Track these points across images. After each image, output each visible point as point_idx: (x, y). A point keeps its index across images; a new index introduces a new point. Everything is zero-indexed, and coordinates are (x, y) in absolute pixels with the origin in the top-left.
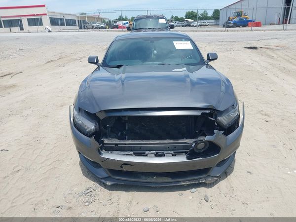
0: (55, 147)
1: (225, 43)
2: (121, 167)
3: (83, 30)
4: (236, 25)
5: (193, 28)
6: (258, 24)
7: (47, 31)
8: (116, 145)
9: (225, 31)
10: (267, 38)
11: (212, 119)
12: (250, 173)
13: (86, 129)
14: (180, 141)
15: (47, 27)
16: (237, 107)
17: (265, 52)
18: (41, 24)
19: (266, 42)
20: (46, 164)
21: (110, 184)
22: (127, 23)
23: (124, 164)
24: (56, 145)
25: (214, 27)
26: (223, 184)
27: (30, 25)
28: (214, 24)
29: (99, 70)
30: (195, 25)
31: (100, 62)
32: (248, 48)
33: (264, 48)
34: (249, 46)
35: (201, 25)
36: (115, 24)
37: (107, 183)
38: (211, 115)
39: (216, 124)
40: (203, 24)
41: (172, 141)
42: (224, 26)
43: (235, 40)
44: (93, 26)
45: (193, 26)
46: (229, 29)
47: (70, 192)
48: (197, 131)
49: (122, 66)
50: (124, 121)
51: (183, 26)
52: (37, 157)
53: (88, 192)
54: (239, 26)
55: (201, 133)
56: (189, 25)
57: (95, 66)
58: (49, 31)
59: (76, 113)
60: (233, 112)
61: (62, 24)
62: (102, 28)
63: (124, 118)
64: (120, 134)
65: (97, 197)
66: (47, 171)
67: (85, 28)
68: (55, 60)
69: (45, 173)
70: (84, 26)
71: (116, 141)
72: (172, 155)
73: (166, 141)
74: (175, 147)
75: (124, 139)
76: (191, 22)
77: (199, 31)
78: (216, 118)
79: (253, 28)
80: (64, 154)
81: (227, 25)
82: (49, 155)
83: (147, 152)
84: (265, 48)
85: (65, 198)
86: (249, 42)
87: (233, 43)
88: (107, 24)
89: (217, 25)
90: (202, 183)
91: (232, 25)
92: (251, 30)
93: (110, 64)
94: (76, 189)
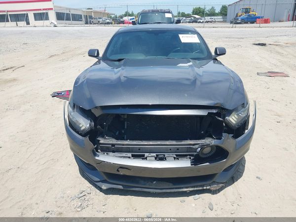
0: (50, 144)
1: (232, 40)
2: (118, 171)
3: (88, 25)
4: (244, 22)
5: (200, 25)
6: (266, 21)
7: (52, 25)
8: (113, 145)
9: (232, 27)
10: (276, 35)
11: (220, 119)
12: (259, 178)
13: (81, 127)
14: (183, 143)
15: (53, 21)
16: (248, 106)
17: (274, 49)
18: (47, 19)
19: (275, 39)
20: (39, 163)
21: (105, 188)
22: (133, 19)
23: (121, 168)
24: (51, 143)
25: (221, 24)
26: (229, 190)
27: (36, 19)
28: (221, 20)
29: (100, 63)
30: (201, 21)
31: (101, 55)
32: (256, 44)
33: (273, 45)
34: (258, 43)
35: (208, 22)
36: (121, 20)
37: (103, 187)
38: (218, 114)
39: (224, 125)
40: (210, 20)
41: (174, 142)
42: (231, 22)
43: (243, 37)
44: (99, 22)
45: (200, 22)
46: (237, 25)
47: (62, 195)
48: (203, 132)
49: (123, 59)
50: (122, 119)
51: (189, 22)
52: (30, 155)
53: (82, 196)
54: (247, 23)
55: (208, 134)
56: (195, 21)
57: (95, 60)
58: (55, 26)
59: (71, 109)
60: (243, 112)
61: (68, 19)
62: (108, 23)
63: (122, 116)
64: (117, 133)
65: (91, 202)
66: (40, 171)
67: (91, 24)
68: (58, 55)
69: (38, 173)
70: (90, 22)
71: (114, 141)
72: (174, 158)
73: (168, 143)
74: (178, 149)
75: (123, 139)
76: (198, 19)
77: (206, 27)
78: (224, 118)
79: (262, 25)
80: (59, 152)
81: (235, 22)
82: (43, 153)
83: (146, 155)
84: (275, 45)
85: (56, 202)
86: (258, 39)
87: (242, 40)
88: (113, 20)
89: (224, 21)
90: (206, 189)
91: (240, 21)
92: (260, 27)
93: (111, 58)
94: (69, 191)
